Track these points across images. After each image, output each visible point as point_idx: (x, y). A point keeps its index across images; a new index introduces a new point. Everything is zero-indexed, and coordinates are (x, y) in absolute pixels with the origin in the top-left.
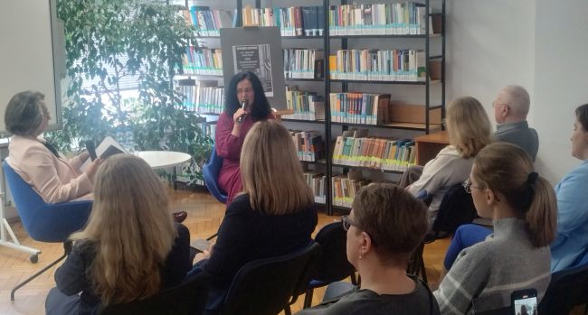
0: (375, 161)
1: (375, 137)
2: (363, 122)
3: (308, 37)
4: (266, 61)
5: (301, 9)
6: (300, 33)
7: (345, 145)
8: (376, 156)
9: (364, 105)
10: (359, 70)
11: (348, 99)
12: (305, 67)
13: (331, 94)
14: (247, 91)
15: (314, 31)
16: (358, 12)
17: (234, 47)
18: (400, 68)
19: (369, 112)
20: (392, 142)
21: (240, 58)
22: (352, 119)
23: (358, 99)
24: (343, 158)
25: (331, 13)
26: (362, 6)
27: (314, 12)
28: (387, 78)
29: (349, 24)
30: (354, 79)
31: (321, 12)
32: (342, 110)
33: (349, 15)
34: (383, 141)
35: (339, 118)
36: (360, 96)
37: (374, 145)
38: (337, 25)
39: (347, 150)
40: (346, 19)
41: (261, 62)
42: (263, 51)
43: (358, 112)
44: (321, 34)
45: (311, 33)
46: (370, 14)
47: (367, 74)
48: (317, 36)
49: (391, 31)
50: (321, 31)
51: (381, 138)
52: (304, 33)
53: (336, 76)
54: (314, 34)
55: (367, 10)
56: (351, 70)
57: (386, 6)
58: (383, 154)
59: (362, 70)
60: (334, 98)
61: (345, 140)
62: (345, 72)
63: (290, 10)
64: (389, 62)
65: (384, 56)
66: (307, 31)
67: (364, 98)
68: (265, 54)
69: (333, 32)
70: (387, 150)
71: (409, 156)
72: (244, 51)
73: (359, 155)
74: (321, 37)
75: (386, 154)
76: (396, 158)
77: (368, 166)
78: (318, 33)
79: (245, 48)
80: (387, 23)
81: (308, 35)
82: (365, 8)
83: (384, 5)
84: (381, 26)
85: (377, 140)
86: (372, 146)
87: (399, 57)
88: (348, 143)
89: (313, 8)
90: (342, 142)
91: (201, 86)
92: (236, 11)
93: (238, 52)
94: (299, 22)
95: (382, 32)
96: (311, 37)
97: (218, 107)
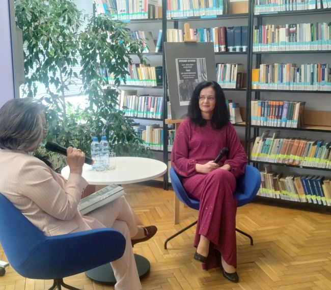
0: (293, 158)
1: (294, 139)
2: (283, 125)
3: (231, 53)
4: (203, 72)
5: (225, 29)
6: (223, 50)
7: (264, 145)
8: (295, 154)
9: (285, 111)
10: (282, 81)
11: (269, 106)
12: (227, 79)
13: (252, 102)
14: (209, 98)
15: (238, 48)
16: (283, 31)
17: (177, 60)
18: (323, 79)
19: (290, 117)
20: (312, 143)
21: (182, 70)
22: (273, 122)
23: (279, 106)
24: (262, 155)
25: (255, 32)
26: (287, 26)
27: (238, 31)
28: (309, 88)
29: (273, 41)
30: (276, 89)
31: (245, 31)
32: (262, 115)
33: (273, 34)
34: (303, 142)
35: (259, 121)
36: (281, 103)
37: (293, 145)
38: (260, 42)
39: (266, 149)
40: (270, 37)
41: (199, 74)
42: (201, 63)
43: (279, 117)
44: (244, 50)
45: (234, 49)
46: (295, 33)
47: (289, 85)
48: (241, 52)
49: (316, 47)
50: (244, 48)
51: (299, 139)
52: (227, 49)
53: (258, 86)
54: (238, 50)
55: (291, 29)
56: (273, 80)
57: (312, 25)
58: (302, 152)
59: (285, 80)
60: (255, 105)
61: (264, 140)
62: (267, 82)
63: (214, 31)
64: (312, 74)
65: (308, 69)
66: (231, 48)
67: (286, 105)
68: (202, 66)
69: (256, 48)
70: (306, 150)
71: (328, 155)
72: (185, 63)
73: (278, 153)
74: (245, 53)
75: (305, 153)
76: (315, 156)
77: (286, 162)
78: (241, 49)
79: (186, 61)
80: (312, 40)
81: (231, 51)
82: (290, 27)
83: (309, 24)
84: (306, 43)
85: (296, 140)
86: (291, 146)
87: (323, 70)
88: (267, 143)
89: (238, 28)
90: (261, 142)
91: (125, 95)
92: (161, 31)
93: (180, 64)
94: (223, 40)
95: (307, 48)
96: (235, 53)
97: (140, 112)
